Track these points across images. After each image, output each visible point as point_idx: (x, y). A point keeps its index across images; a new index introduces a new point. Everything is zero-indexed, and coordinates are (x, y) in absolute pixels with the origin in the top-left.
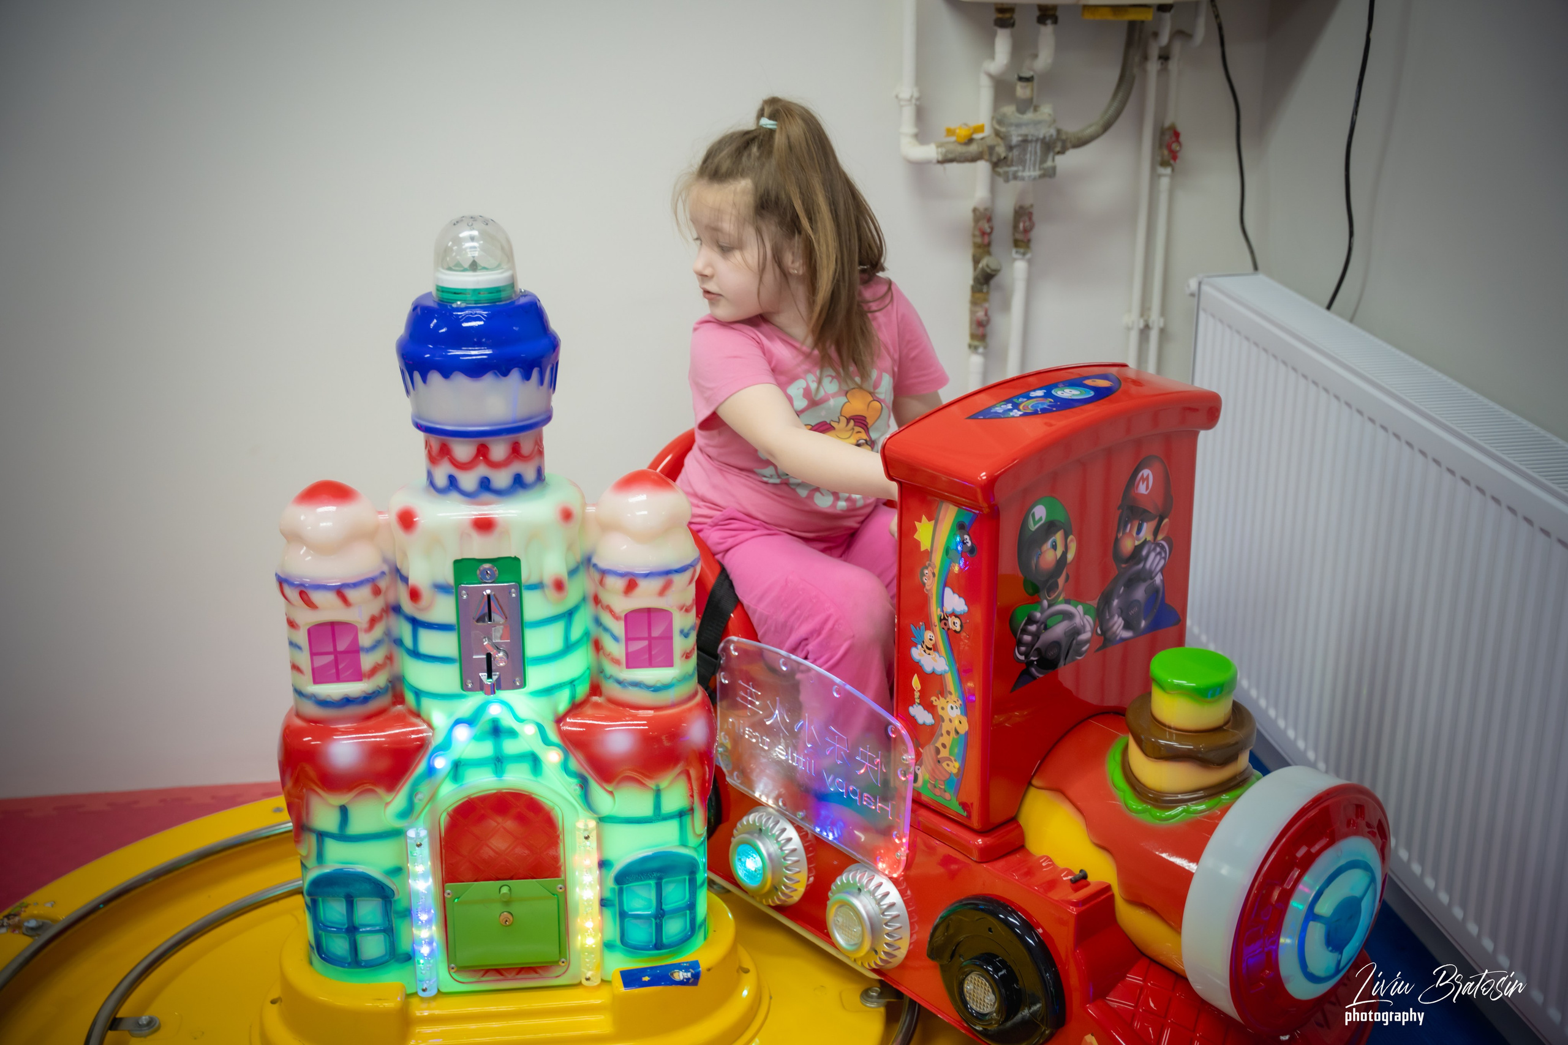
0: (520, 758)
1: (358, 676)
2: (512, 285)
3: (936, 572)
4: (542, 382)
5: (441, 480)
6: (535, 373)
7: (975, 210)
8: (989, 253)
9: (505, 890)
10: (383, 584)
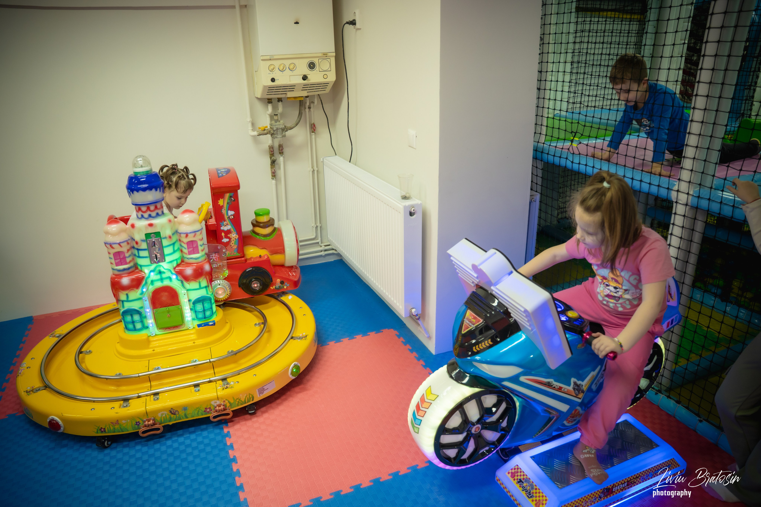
0: (167, 278)
1: (126, 264)
2: (151, 170)
3: (225, 209)
4: (160, 191)
5: (140, 216)
6: (158, 189)
7: (269, 146)
8: (274, 156)
9: (167, 309)
10: (129, 242)
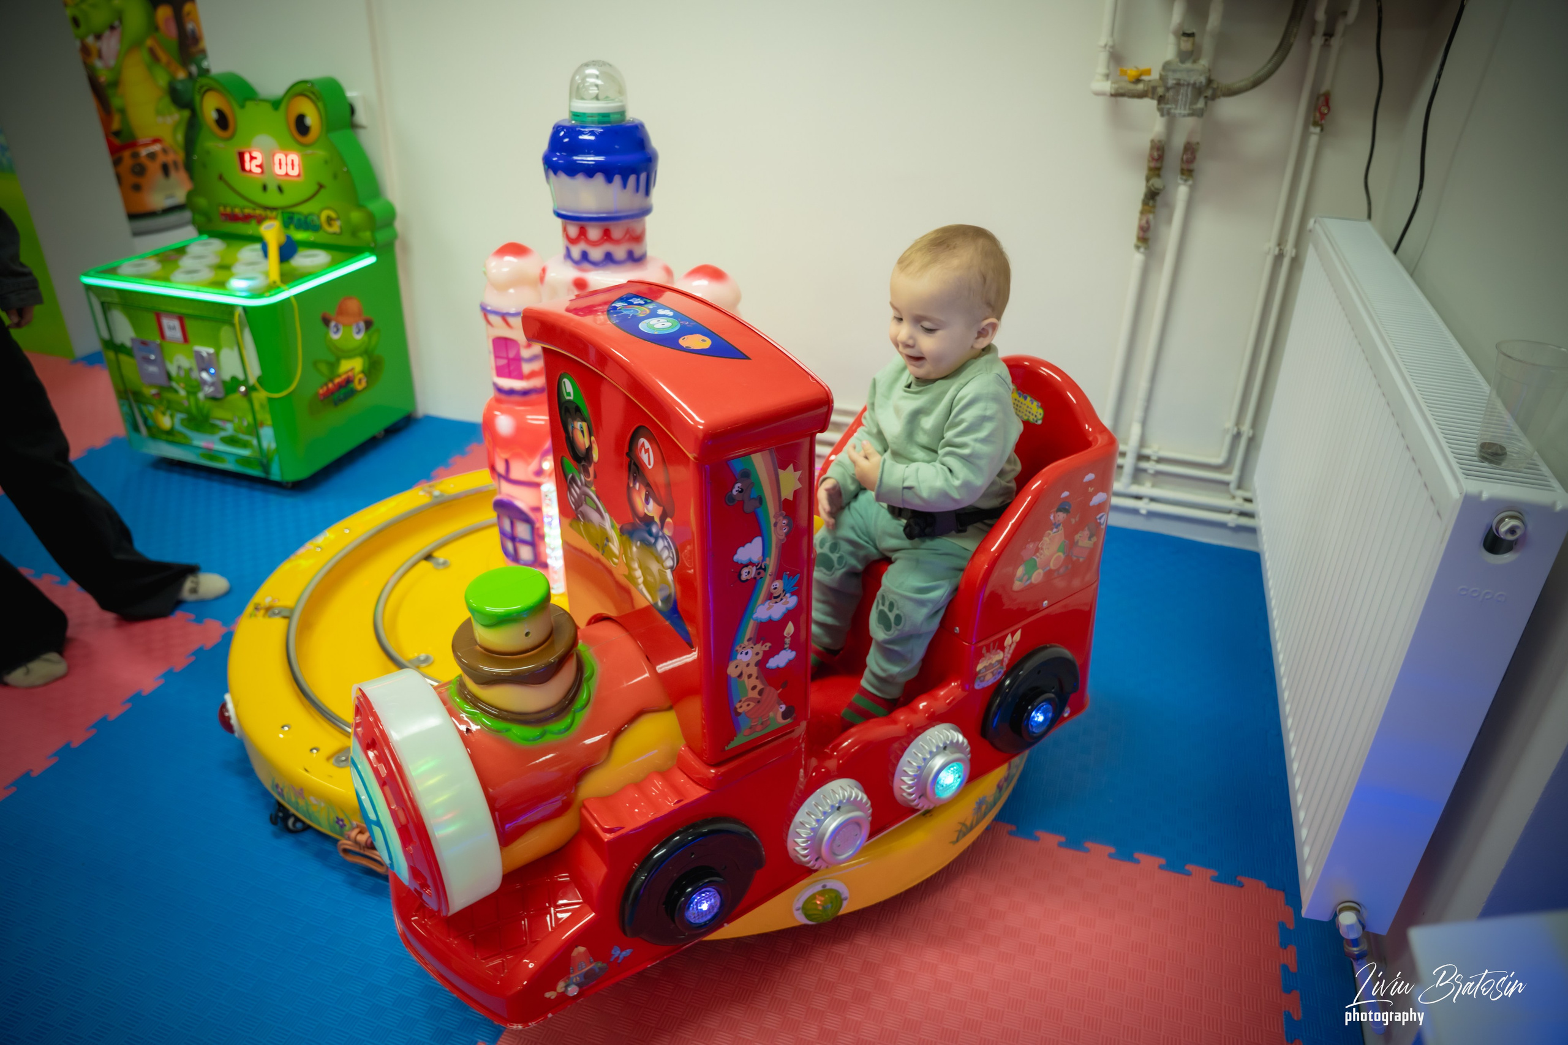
1: (520, 376)
7: (1152, 141)
8: (1159, 176)
